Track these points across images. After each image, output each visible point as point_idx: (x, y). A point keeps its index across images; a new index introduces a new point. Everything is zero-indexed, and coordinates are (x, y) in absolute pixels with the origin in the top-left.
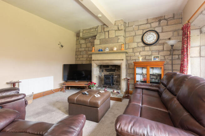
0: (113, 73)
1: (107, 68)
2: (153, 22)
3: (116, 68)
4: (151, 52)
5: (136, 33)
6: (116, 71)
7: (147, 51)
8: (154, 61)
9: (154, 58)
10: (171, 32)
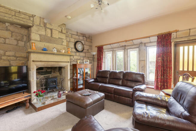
0: (50, 76)
1: (41, 71)
2: (80, 36)
3: (52, 70)
4: (79, 57)
5: (70, 40)
6: (52, 73)
7: (78, 56)
8: (86, 63)
9: (85, 61)
10: (88, 46)
